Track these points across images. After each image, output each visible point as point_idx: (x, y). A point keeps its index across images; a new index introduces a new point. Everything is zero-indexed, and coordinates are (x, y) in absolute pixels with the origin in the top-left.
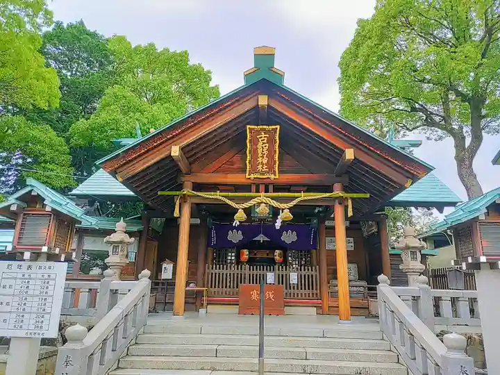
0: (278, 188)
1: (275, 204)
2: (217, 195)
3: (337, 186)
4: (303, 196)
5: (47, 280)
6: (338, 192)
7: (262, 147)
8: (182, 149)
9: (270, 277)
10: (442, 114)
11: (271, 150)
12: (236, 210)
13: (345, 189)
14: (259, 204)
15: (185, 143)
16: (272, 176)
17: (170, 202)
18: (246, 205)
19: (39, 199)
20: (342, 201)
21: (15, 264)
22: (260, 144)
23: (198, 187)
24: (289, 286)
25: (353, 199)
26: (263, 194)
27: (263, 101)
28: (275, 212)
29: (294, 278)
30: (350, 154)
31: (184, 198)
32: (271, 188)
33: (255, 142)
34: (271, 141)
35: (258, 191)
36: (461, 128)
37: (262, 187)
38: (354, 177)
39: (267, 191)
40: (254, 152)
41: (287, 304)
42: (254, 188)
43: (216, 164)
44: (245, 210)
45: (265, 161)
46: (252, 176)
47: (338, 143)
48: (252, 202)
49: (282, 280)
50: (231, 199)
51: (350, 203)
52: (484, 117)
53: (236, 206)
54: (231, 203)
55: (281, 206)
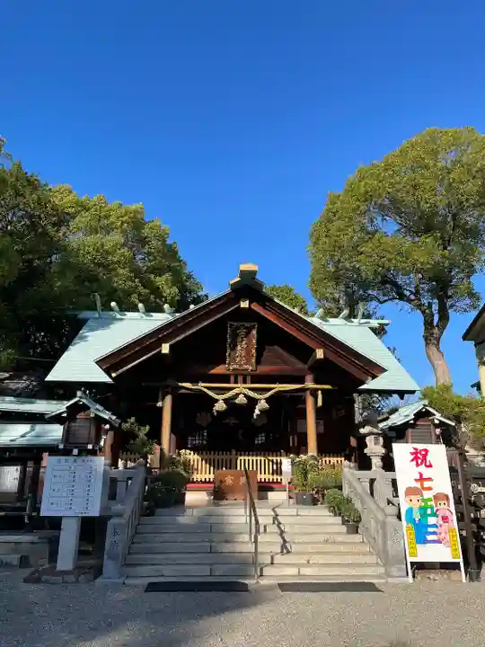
1: (251, 394)
2: (199, 386)
3: (309, 378)
4: (278, 387)
6: (310, 384)
12: (215, 401)
13: (316, 382)
14: (238, 395)
15: (174, 340)
16: (250, 368)
18: (226, 396)
20: (313, 391)
21: (64, 458)
22: (240, 338)
25: (323, 390)
26: (241, 385)
27: (244, 304)
28: (252, 402)
30: (320, 354)
31: (166, 389)
32: (249, 379)
34: (249, 336)
35: (236, 382)
36: (430, 305)
37: (240, 379)
39: (245, 382)
40: (234, 346)
42: (232, 379)
44: (225, 401)
45: (244, 353)
46: (232, 367)
47: (310, 344)
48: (232, 393)
51: (320, 393)
52: (450, 297)
53: (216, 397)
54: (210, 393)
55: (259, 397)
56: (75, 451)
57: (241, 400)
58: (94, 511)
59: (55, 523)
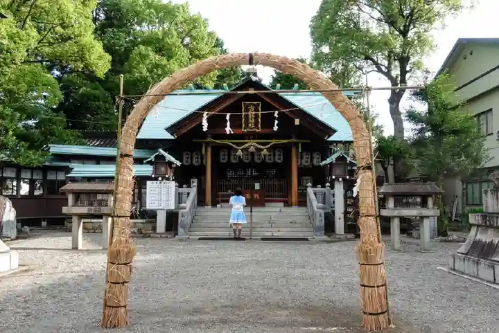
1: (259, 146)
2: (226, 142)
3: (293, 136)
4: (275, 141)
5: (168, 188)
6: (294, 139)
7: (251, 114)
8: (208, 119)
10: (386, 66)
12: (237, 150)
13: (297, 138)
14: (250, 146)
16: (257, 130)
18: (244, 147)
19: (163, 157)
21: (155, 182)
22: (250, 112)
25: (301, 143)
26: (252, 141)
30: (297, 122)
31: (207, 144)
32: (256, 137)
33: (247, 111)
34: (256, 110)
35: (249, 139)
37: (251, 137)
39: (254, 139)
40: (246, 117)
42: (247, 137)
44: (242, 150)
45: (253, 121)
46: (246, 130)
48: (246, 145)
49: (264, 187)
51: (300, 145)
53: (237, 148)
54: (234, 146)
55: (262, 147)
56: (160, 179)
57: (252, 149)
58: (172, 207)
59: (152, 215)
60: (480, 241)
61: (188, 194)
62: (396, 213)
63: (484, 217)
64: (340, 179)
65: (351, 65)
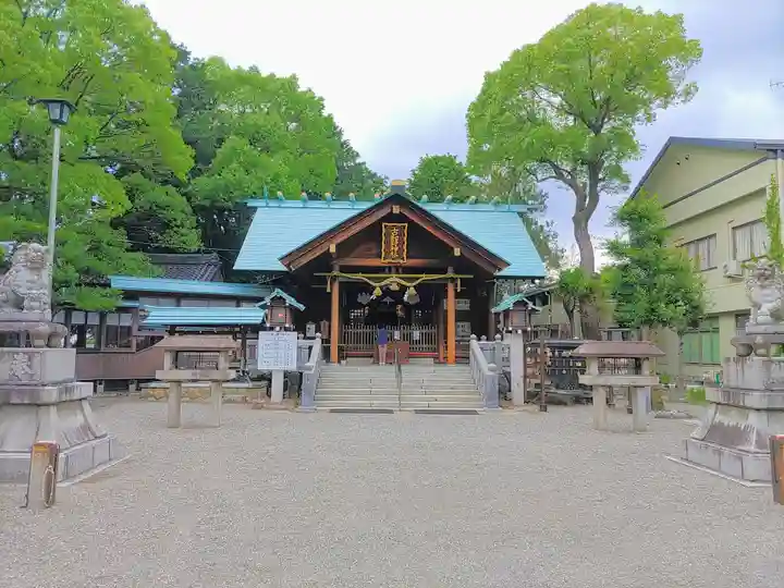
0: (407, 270)
1: (404, 283)
2: (359, 276)
3: (450, 269)
4: (424, 277)
6: (450, 274)
7: (394, 239)
8: (338, 246)
9: (397, 335)
11: (401, 243)
12: (374, 288)
13: (456, 272)
14: (392, 283)
15: (339, 240)
16: (401, 261)
17: (323, 281)
18: (383, 283)
19: (282, 299)
20: (453, 280)
21: (270, 333)
22: (392, 237)
23: (344, 269)
24: (411, 341)
25: (461, 279)
26: (394, 275)
27: (396, 210)
28: (403, 289)
29: (416, 335)
30: (457, 252)
31: (334, 279)
32: (401, 270)
33: (388, 235)
34: (400, 235)
35: (390, 273)
37: (393, 270)
38: (462, 265)
39: (397, 273)
40: (388, 243)
41: (411, 356)
42: (387, 270)
43: (357, 251)
44: (381, 288)
45: (396, 249)
46: (387, 261)
47: (452, 245)
48: (387, 282)
49: (407, 337)
50: (369, 278)
51: (459, 281)
53: (374, 284)
54: (371, 283)
55: (408, 284)
56: (278, 328)
57: (394, 287)
58: (293, 367)
59: (266, 378)
60: (721, 424)
61: (310, 348)
62: (602, 380)
63: (727, 393)
64: (520, 332)
65: (520, 168)
